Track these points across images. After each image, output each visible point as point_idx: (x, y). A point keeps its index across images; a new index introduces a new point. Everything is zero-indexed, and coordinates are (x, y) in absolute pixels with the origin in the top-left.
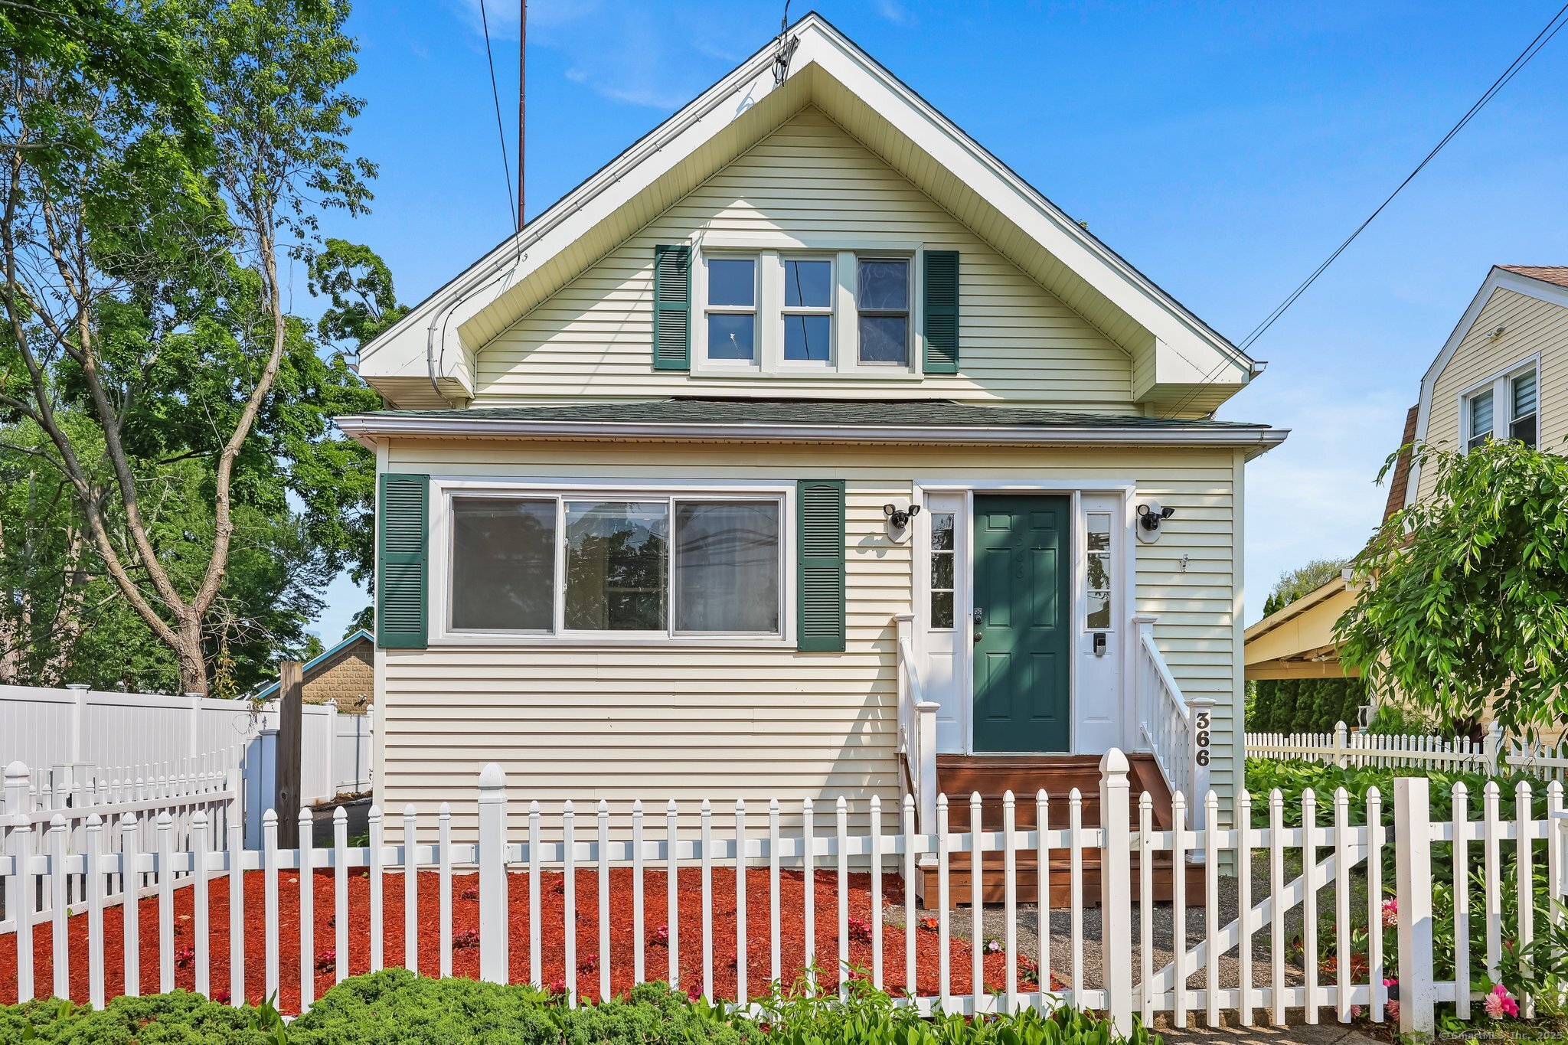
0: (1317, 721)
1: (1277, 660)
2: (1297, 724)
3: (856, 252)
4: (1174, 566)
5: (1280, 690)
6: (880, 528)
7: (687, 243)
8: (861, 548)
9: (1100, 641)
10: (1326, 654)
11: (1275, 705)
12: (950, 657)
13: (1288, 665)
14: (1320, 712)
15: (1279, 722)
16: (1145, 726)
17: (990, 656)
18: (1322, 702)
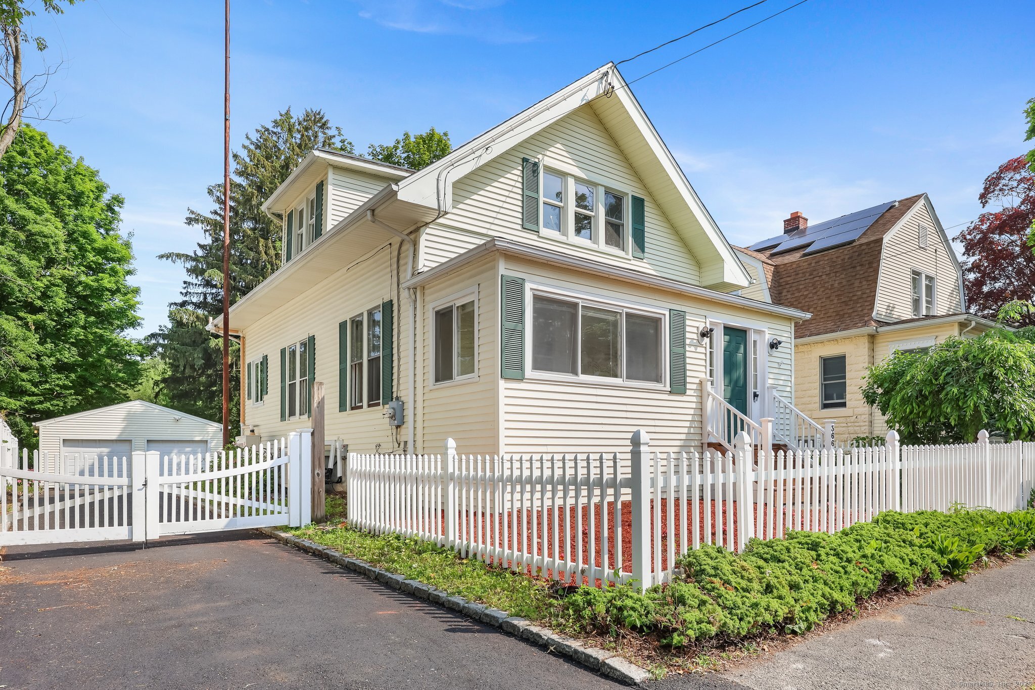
3: (605, 187)
4: (776, 365)
6: (697, 337)
7: (537, 161)
8: (691, 345)
9: (755, 395)
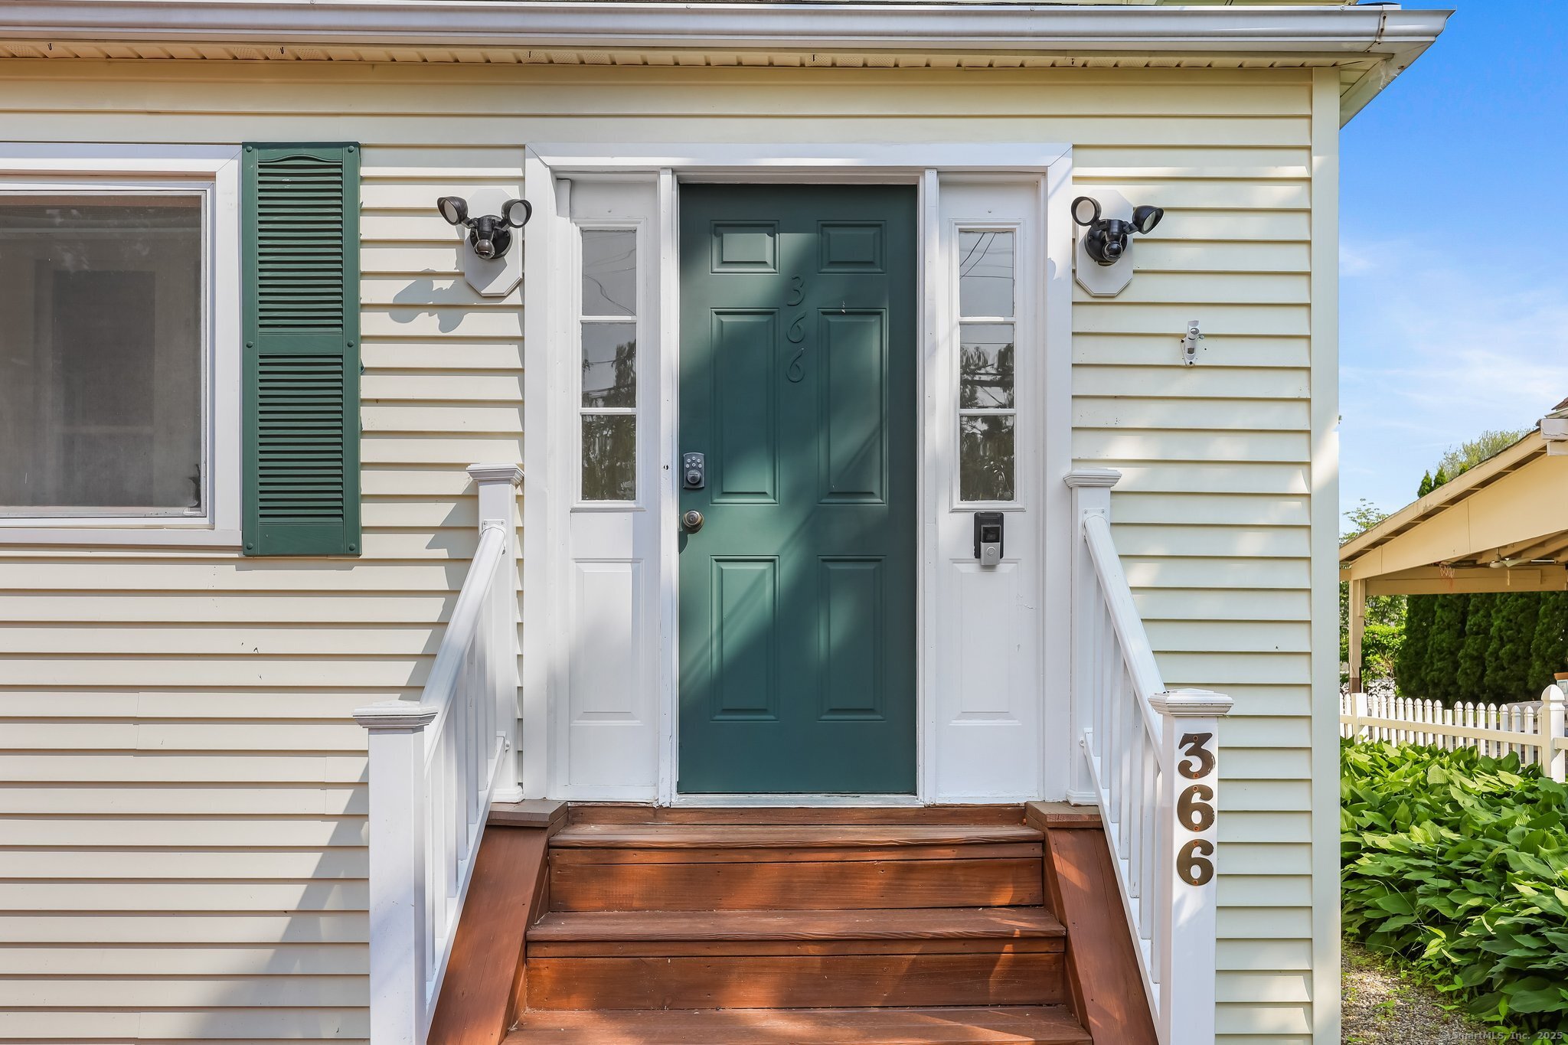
0: (1496, 653)
1: (1436, 564)
2: (1466, 655)
4: (1168, 353)
5: (1442, 606)
6: (447, 260)
8: (401, 308)
9: (989, 530)
10: (1513, 557)
11: (1435, 627)
12: (628, 569)
13: (1451, 573)
14: (1501, 639)
15: (1440, 652)
16: (1090, 737)
17: (725, 566)
18: (1503, 625)
